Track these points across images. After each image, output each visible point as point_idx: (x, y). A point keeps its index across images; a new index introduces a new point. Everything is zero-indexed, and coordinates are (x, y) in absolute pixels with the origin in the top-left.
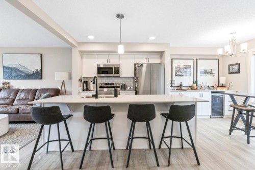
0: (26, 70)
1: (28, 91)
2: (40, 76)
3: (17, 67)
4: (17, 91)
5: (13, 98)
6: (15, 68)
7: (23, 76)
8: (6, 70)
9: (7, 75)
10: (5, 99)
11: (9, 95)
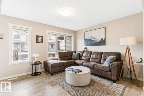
0: (95, 40)
1: (97, 53)
2: (104, 43)
3: (91, 38)
4: (91, 53)
5: (89, 57)
6: (90, 39)
7: (94, 44)
8: (86, 41)
9: (86, 44)
10: (86, 57)
11: (87, 55)
